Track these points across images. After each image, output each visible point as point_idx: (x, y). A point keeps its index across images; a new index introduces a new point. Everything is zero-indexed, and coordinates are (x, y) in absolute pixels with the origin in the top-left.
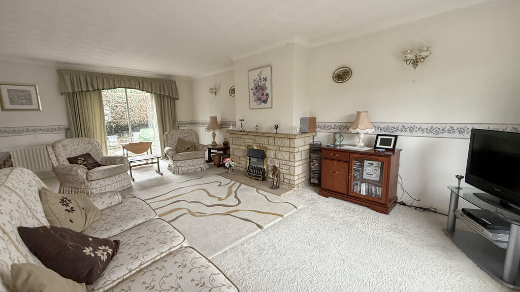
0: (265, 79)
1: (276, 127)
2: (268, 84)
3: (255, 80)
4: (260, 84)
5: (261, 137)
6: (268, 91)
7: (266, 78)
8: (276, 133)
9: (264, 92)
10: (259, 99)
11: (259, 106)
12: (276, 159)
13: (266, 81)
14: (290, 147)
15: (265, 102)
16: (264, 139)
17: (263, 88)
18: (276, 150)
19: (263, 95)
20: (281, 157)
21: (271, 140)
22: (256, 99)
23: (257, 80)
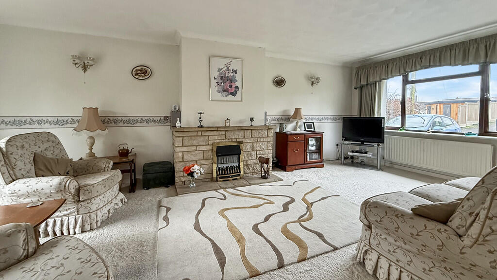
0: (236, 72)
1: (252, 120)
2: (238, 77)
3: (221, 70)
4: (227, 75)
5: (235, 132)
6: (238, 84)
7: (236, 70)
8: (252, 126)
9: (232, 84)
10: (225, 91)
11: (225, 98)
12: (253, 151)
13: (236, 73)
14: (268, 137)
15: (234, 94)
16: (238, 133)
17: (232, 80)
18: (253, 143)
19: (231, 86)
20: (258, 148)
21: (248, 133)
22: (220, 89)
23: (224, 70)
